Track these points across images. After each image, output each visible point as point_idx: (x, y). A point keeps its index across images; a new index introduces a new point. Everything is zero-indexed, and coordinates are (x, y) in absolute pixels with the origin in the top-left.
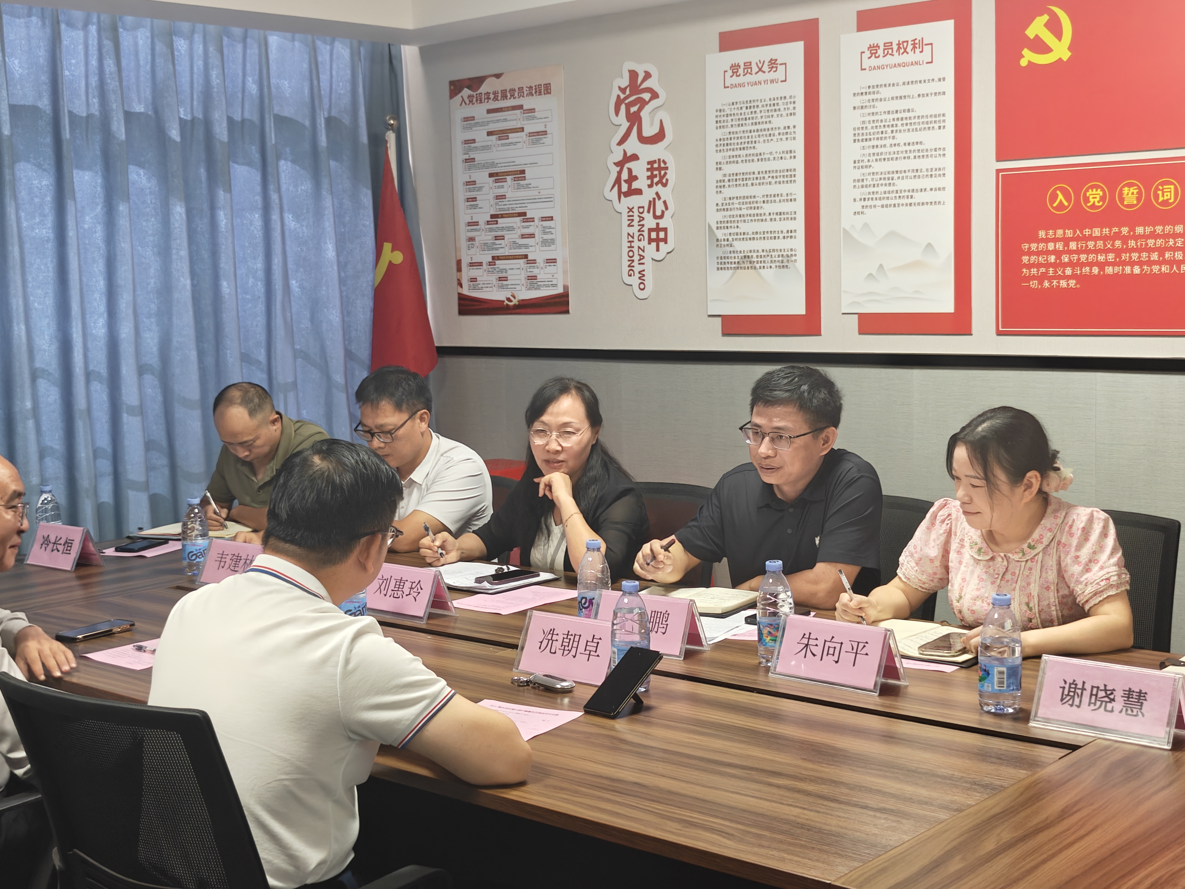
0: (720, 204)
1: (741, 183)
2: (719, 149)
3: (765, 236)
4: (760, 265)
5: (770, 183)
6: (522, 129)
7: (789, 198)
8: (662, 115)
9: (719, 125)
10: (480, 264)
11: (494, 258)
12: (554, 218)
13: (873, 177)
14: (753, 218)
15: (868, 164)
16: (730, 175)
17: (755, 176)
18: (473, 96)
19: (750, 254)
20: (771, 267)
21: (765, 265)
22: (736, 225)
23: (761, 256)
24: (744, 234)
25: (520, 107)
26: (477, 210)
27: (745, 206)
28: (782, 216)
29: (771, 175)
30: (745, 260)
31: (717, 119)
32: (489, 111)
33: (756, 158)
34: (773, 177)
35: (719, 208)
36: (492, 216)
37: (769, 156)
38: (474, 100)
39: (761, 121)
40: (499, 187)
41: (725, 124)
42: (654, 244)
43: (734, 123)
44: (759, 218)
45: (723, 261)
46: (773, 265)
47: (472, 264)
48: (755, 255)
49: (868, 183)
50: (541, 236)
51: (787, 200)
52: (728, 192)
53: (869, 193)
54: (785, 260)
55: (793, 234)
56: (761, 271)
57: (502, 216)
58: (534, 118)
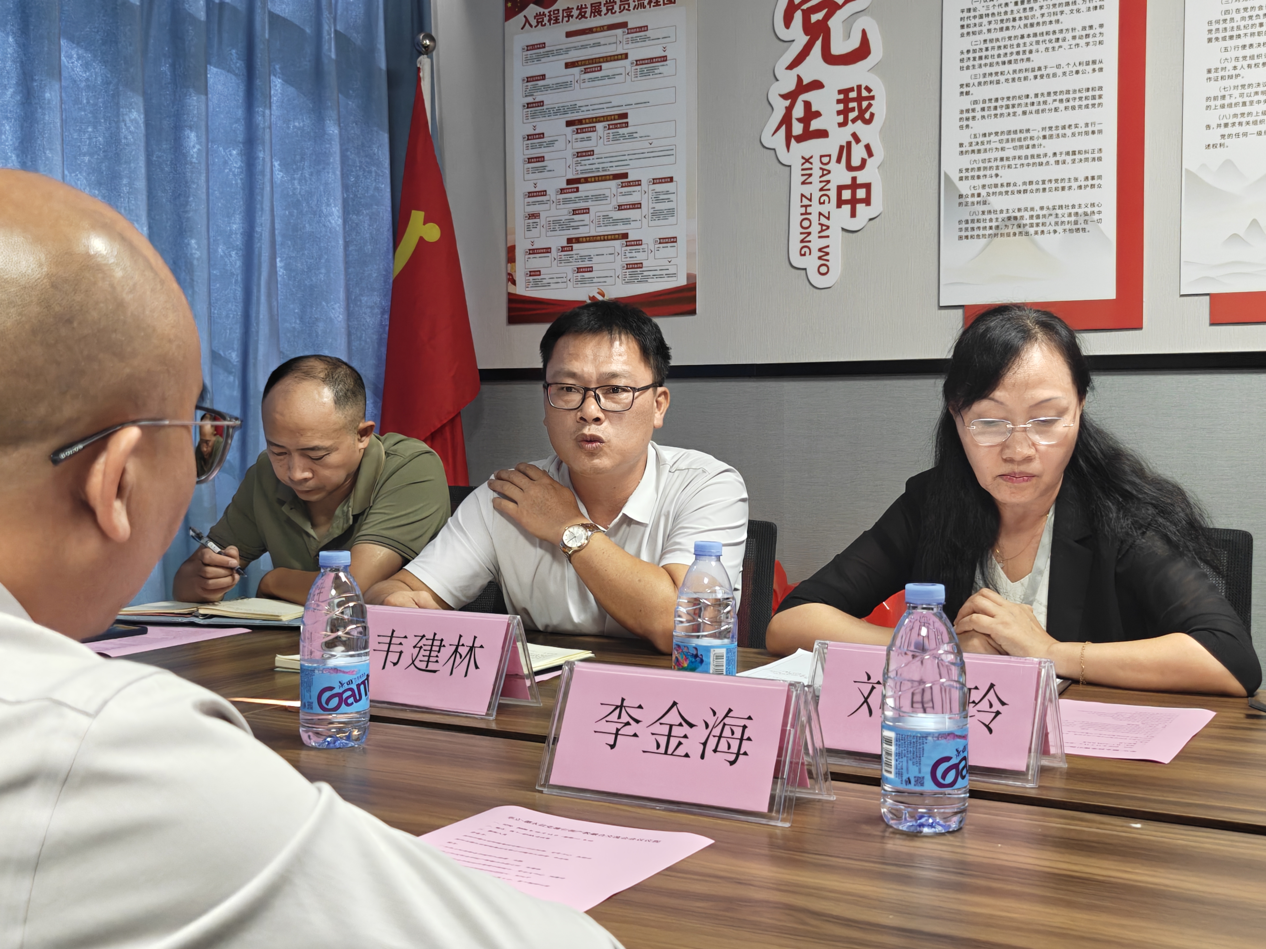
0: (966, 143)
1: (1004, 111)
2: (965, 64)
3: (1043, 186)
4: (1035, 229)
5: (1056, 109)
6: (626, 56)
7: (1090, 129)
8: (866, 23)
9: (965, 31)
10: (548, 250)
11: (570, 241)
12: (674, 179)
13: (1243, 91)
14: (1025, 162)
15: (1234, 73)
16: (984, 101)
17: (1029, 101)
18: (544, 14)
19: (1018, 214)
20: (1055, 232)
21: (1045, 229)
22: (994, 172)
23: (1038, 217)
24: (1008, 185)
25: (624, 25)
26: (545, 174)
27: (1010, 145)
28: (1077, 157)
29: (1058, 97)
30: (1008, 223)
31: (962, 23)
32: (569, 34)
33: (1031, 75)
34: (1061, 101)
35: (964, 149)
36: (569, 182)
37: (1055, 70)
38: (546, 19)
39: (1041, 20)
40: (582, 140)
41: (977, 29)
42: (847, 208)
43: (992, 26)
44: (1037, 160)
45: (970, 225)
46: (1060, 229)
47: (533, 252)
48: (1026, 215)
49: (1233, 101)
50: (651, 205)
51: (1087, 133)
52: (979, 126)
53: (1235, 116)
54: (1081, 220)
55: (1096, 182)
56: (1039, 237)
57: (586, 180)
58: (644, 39)
